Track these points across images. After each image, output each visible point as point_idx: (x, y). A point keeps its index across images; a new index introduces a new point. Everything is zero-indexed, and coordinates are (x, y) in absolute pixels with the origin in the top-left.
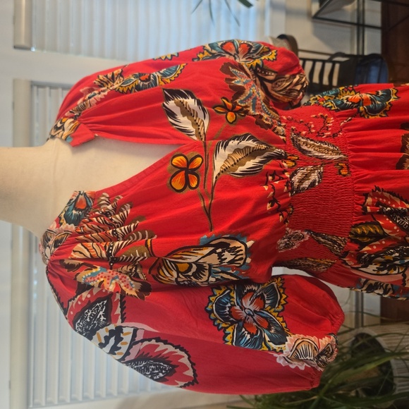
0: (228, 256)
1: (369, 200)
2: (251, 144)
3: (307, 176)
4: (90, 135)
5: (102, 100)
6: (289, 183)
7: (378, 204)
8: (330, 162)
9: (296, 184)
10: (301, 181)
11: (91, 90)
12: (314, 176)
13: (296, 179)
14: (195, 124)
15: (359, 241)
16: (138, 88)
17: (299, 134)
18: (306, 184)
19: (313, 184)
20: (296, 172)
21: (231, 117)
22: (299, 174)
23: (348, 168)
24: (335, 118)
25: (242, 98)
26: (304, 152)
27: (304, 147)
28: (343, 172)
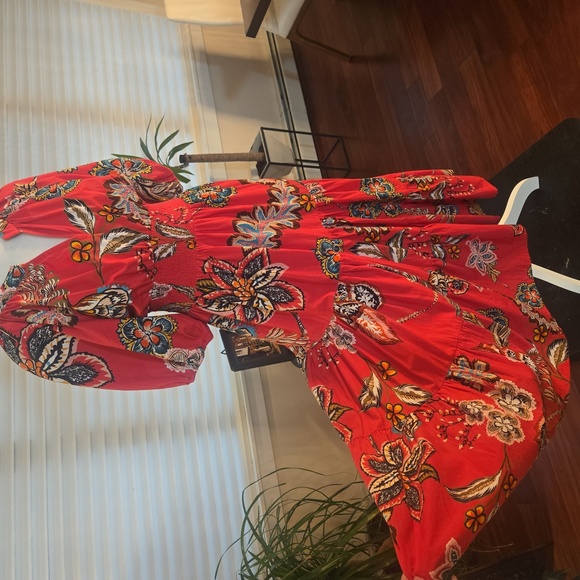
0: (117, 299)
1: (207, 264)
2: (124, 234)
3: (165, 250)
4: (17, 231)
5: (23, 206)
6: (153, 255)
7: (213, 266)
8: (182, 240)
9: (157, 255)
10: (161, 253)
11: (13, 198)
12: (170, 250)
13: (157, 252)
14: (86, 222)
15: (202, 290)
16: (48, 197)
17: (161, 223)
18: (164, 255)
19: (169, 255)
20: (157, 248)
21: (110, 218)
22: (160, 249)
23: (195, 243)
24: (189, 209)
25: (119, 203)
26: (164, 234)
27: (164, 231)
28: (191, 247)
